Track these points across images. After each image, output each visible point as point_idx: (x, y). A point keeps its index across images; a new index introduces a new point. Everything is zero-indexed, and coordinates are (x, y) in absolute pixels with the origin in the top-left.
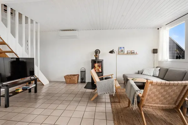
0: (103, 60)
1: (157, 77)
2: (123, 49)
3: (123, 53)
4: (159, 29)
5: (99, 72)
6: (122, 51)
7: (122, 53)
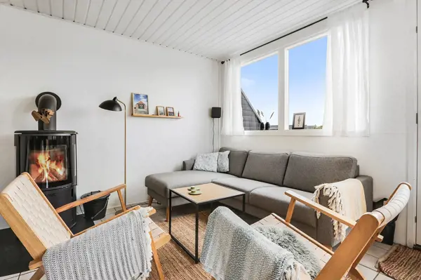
0: (73, 134)
1: (227, 173)
2: (144, 101)
3: (145, 113)
4: (226, 62)
5: (55, 179)
6: (141, 106)
7: (141, 112)
